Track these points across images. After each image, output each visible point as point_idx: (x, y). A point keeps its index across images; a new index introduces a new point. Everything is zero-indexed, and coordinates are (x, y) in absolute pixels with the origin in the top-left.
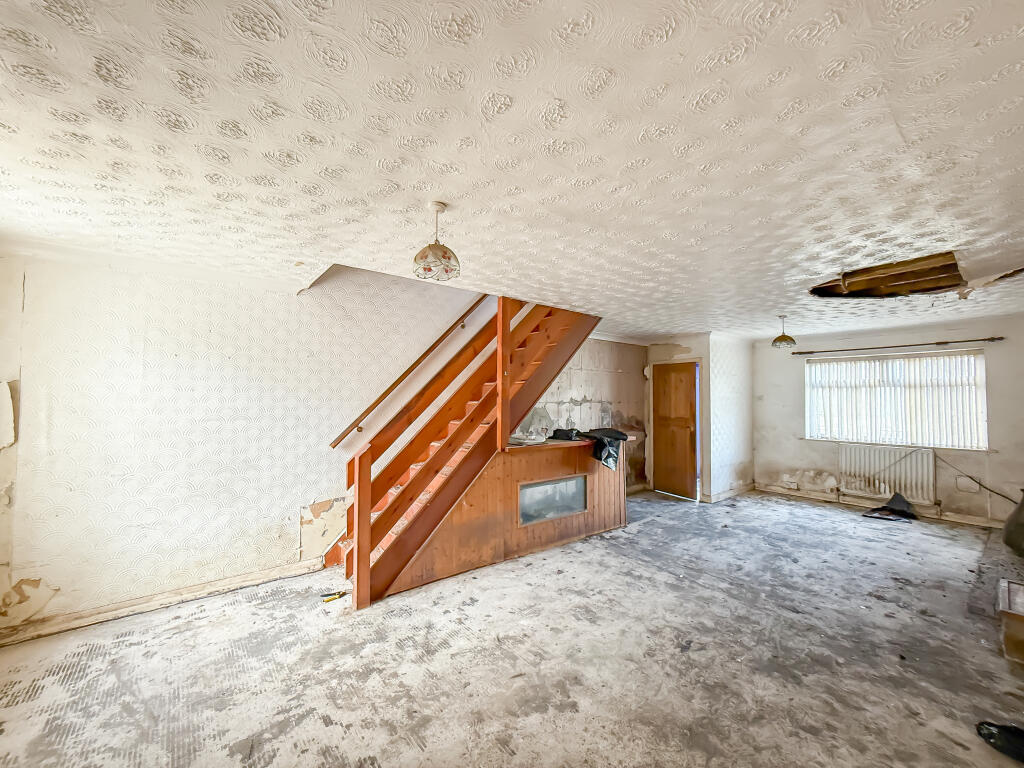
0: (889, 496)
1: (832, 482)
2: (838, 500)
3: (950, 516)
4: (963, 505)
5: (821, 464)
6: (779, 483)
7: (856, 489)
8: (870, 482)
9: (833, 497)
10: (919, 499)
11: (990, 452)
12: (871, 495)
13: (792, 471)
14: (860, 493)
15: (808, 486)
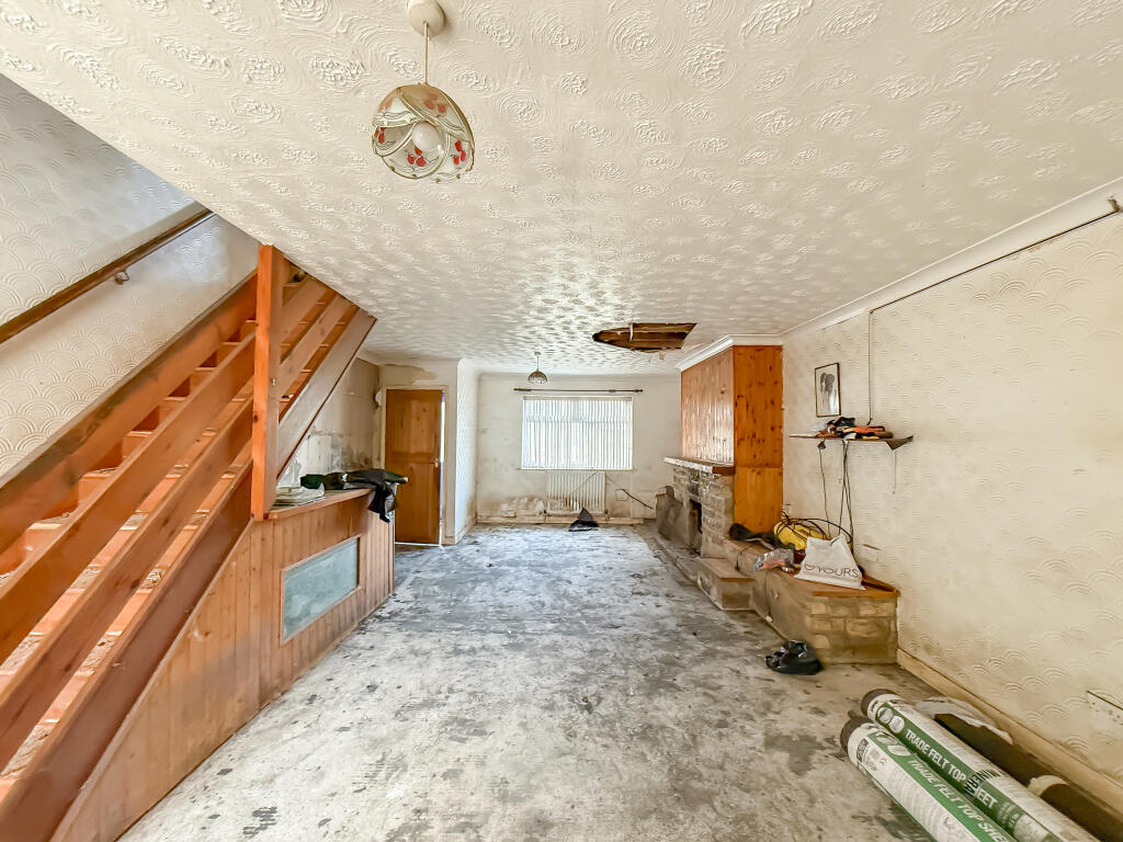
0: (578, 511)
1: (540, 506)
2: (545, 521)
3: (613, 520)
4: (619, 511)
5: (532, 492)
6: (499, 513)
7: (559, 508)
8: (567, 502)
9: (540, 519)
10: (596, 511)
11: (634, 470)
12: (568, 512)
13: (510, 500)
14: (560, 512)
15: (523, 512)
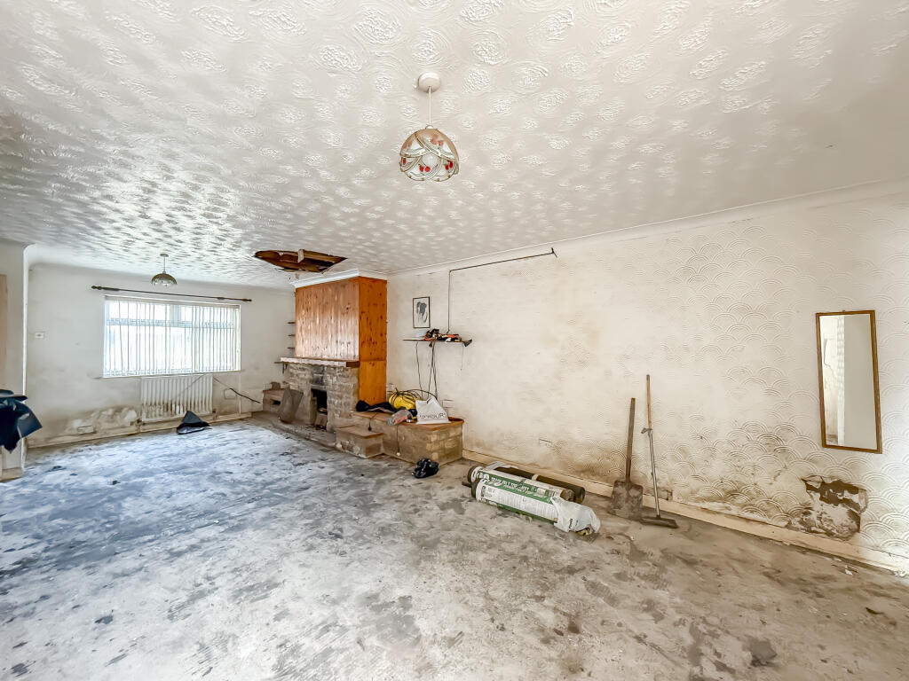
0: (182, 415)
1: (132, 416)
2: (140, 430)
3: (221, 418)
4: (227, 408)
5: (120, 402)
6: (67, 431)
7: (158, 415)
8: (168, 407)
9: (133, 429)
10: (202, 412)
11: (242, 371)
12: (169, 418)
13: (86, 414)
14: (159, 419)
15: (106, 426)
